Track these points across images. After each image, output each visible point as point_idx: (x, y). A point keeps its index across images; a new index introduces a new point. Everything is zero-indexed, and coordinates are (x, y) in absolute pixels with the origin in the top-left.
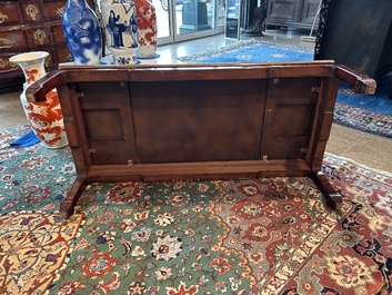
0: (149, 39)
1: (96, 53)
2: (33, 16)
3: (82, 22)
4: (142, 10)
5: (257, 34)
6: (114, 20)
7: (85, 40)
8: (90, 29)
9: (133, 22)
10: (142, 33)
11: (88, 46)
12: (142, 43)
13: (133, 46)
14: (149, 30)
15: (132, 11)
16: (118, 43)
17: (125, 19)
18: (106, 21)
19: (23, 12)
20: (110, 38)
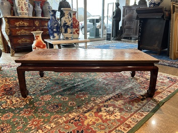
0: (77, 32)
1: (58, 35)
2: (37, 25)
3: (55, 24)
4: (75, 22)
5: (119, 40)
6: (65, 24)
7: (55, 30)
8: (57, 27)
9: (71, 25)
10: (74, 30)
11: (55, 32)
12: (74, 33)
13: (71, 33)
14: (77, 29)
15: (71, 21)
16: (66, 31)
17: (69, 23)
18: (62, 24)
19: (34, 23)
20: (63, 30)
